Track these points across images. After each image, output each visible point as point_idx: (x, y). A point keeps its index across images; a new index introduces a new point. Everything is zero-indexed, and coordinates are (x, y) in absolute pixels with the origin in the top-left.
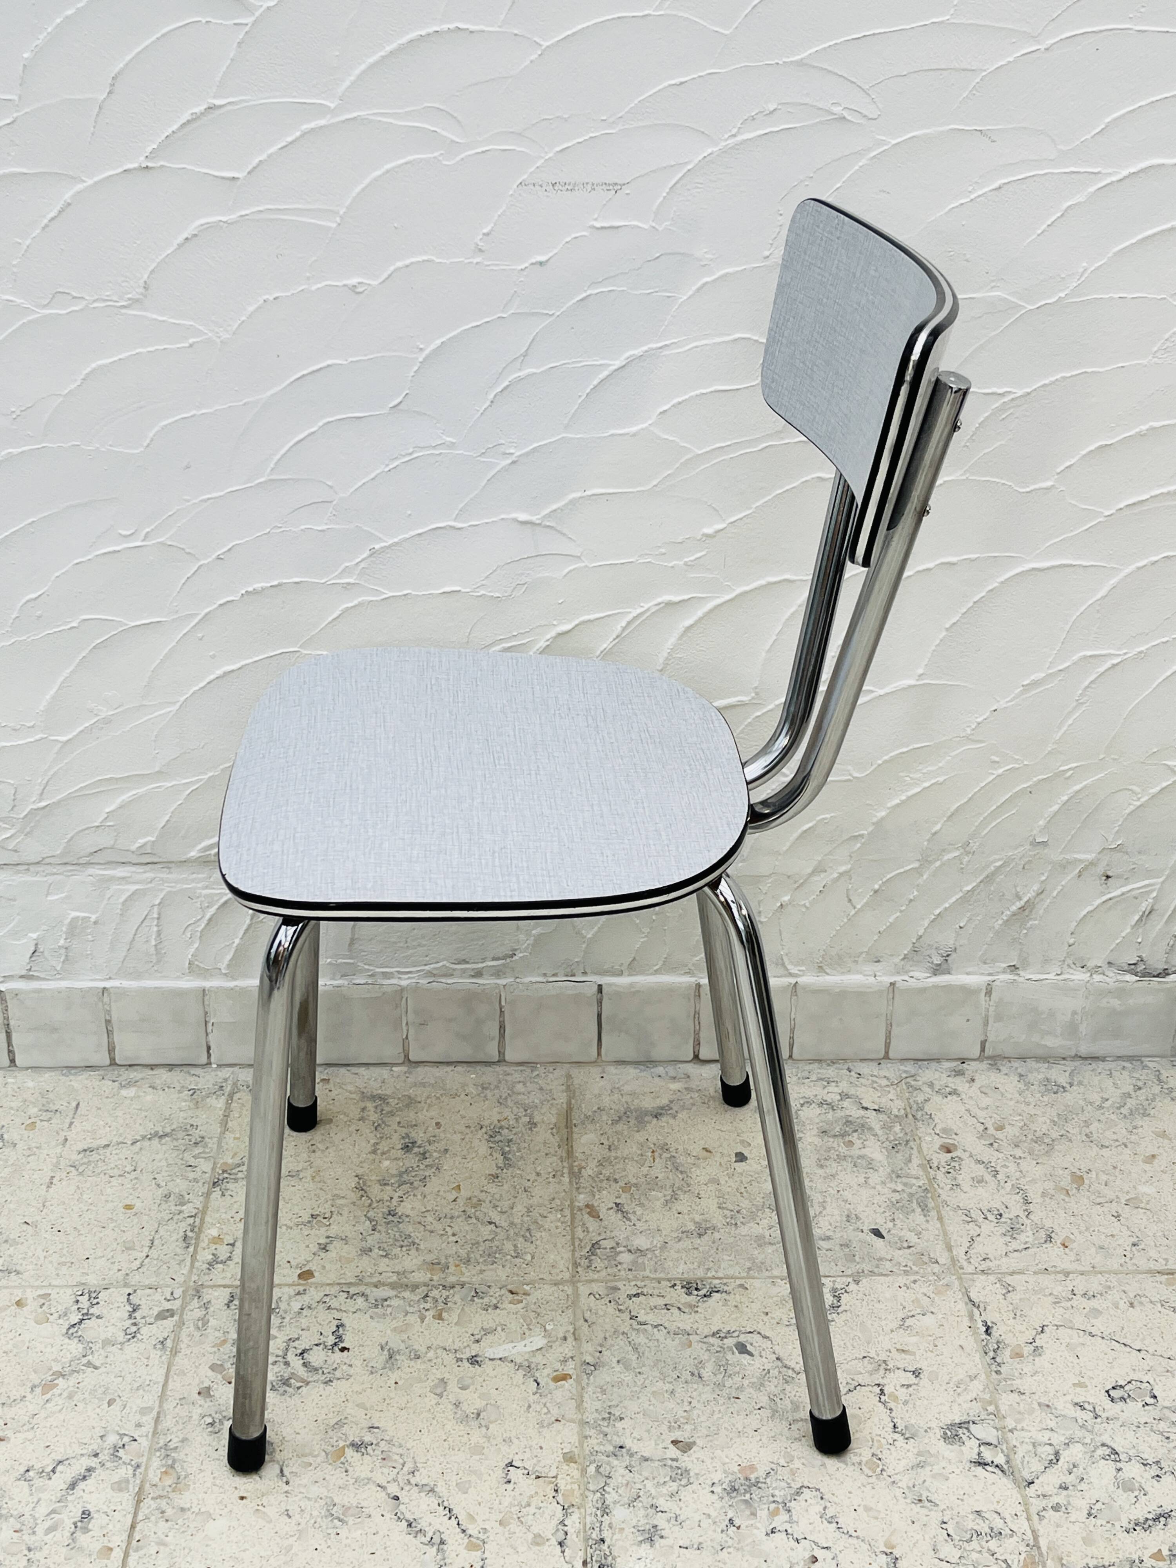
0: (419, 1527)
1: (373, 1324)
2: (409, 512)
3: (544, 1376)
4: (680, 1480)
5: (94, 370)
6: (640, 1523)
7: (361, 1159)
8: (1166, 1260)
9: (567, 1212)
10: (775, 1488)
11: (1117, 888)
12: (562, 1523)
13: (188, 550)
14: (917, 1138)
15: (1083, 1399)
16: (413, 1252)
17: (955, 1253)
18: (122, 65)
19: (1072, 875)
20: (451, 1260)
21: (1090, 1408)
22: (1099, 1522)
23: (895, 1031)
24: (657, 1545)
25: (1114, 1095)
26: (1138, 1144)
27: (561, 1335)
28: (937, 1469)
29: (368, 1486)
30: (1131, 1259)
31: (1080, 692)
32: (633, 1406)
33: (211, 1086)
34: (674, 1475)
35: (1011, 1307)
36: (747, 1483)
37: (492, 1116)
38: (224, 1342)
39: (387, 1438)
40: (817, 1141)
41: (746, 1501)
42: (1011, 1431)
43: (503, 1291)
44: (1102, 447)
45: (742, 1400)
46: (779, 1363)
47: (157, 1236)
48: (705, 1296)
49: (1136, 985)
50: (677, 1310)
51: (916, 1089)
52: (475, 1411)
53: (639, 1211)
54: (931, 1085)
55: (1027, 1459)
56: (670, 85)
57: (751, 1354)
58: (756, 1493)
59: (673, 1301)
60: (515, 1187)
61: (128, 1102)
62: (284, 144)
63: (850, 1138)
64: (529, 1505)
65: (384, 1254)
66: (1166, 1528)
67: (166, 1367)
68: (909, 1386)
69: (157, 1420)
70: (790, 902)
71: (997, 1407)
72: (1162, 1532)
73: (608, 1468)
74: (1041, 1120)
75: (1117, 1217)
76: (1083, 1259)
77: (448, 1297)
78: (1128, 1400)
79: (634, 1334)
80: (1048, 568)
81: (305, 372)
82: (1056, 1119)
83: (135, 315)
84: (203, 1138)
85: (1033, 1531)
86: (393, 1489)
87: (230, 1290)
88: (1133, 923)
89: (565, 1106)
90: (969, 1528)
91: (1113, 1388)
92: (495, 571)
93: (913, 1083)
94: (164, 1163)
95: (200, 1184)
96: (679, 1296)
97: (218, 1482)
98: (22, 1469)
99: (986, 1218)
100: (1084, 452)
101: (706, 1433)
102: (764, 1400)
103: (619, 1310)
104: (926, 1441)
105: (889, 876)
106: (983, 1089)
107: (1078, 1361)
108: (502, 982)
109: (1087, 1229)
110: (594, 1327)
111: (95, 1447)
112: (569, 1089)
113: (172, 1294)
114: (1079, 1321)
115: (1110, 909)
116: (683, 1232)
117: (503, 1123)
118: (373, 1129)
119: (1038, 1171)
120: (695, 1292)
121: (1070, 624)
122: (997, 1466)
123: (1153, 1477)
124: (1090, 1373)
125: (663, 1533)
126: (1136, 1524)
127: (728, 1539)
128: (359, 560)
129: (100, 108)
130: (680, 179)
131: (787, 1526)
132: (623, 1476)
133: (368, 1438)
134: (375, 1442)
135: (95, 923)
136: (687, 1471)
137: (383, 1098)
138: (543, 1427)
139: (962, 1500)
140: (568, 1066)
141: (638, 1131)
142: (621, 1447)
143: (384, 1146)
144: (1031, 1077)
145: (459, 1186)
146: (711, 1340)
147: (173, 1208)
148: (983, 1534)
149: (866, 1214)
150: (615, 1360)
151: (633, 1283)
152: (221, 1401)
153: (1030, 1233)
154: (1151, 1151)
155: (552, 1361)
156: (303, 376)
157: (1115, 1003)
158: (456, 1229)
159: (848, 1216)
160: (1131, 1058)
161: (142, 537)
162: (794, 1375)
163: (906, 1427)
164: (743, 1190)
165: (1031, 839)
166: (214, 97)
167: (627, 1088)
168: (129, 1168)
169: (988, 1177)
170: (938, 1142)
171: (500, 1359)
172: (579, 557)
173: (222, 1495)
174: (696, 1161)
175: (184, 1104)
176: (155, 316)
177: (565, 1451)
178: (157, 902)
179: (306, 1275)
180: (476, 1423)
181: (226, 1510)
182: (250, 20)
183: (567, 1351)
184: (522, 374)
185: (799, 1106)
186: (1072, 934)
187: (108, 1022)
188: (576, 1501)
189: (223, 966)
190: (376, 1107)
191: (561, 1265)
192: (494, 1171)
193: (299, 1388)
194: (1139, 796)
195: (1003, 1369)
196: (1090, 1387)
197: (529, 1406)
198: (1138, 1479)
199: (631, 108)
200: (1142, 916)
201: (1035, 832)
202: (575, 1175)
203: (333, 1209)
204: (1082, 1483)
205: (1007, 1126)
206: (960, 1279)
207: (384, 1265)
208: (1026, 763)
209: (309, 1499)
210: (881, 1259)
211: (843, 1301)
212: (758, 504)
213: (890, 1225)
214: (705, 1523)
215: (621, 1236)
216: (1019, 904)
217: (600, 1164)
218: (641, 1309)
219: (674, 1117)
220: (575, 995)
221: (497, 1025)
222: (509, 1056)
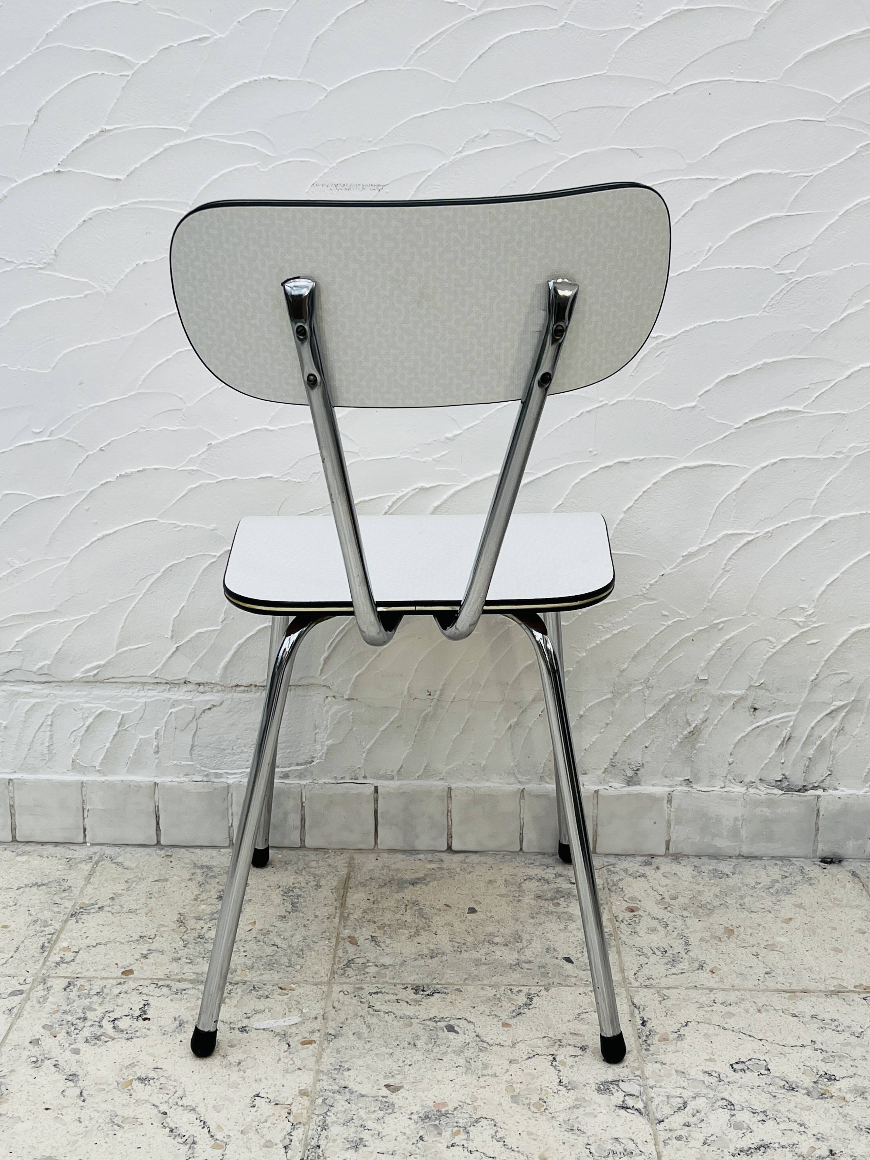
0: (178, 1132)
1: (172, 1004)
2: (236, 418)
3: (294, 1041)
4: (387, 1110)
5: (18, 312)
6: (350, 1137)
7: (184, 903)
8: (791, 984)
9: (334, 941)
10: (460, 1118)
11: (763, 719)
12: (290, 1134)
13: (80, 444)
14: (609, 903)
15: (712, 1069)
17: (626, 974)
18: (44, 103)
19: (728, 707)
20: (239, 967)
21: (717, 1075)
22: (711, 1148)
24: (360, 1151)
25: (765, 880)
26: (779, 911)
27: (313, 1016)
28: (588, 1110)
29: (145, 1105)
30: (763, 982)
31: (725, 562)
32: (360, 1062)
33: (83, 857)
34: (382, 1106)
35: (664, 1009)
36: (438, 1114)
37: (289, 880)
38: (57, 1011)
39: (167, 1075)
40: (533, 902)
41: (436, 1125)
42: (651, 1087)
43: (275, 987)
44: (729, 377)
45: (445, 1061)
46: (478, 1039)
47: (22, 945)
48: (428, 995)
49: (782, 797)
50: (405, 1004)
51: (614, 873)
52: (238, 1061)
53: (388, 941)
54: (626, 871)
55: (661, 1106)
56: (415, 117)
57: (457, 1032)
58: (444, 1121)
59: (404, 997)
60: (297, 924)
61: (19, 864)
62: (152, 156)
63: (558, 901)
64: (266, 1121)
65: (190, 961)
66: (765, 1155)
67: (9, 1025)
68: (575, 1056)
70: (517, 724)
71: (643, 1072)
72: (760, 1157)
73: (332, 1100)
74: (707, 894)
75: (757, 955)
76: (725, 981)
77: (232, 989)
78: (747, 1071)
79: (369, 1017)
80: (694, 467)
81: (164, 316)
82: (718, 894)
83: (49, 274)
84: (70, 887)
85: (658, 1153)
86: (164, 1108)
87: (69, 980)
88: (777, 747)
89: (345, 877)
90: (608, 1148)
91: (737, 1063)
92: (297, 463)
93: (612, 869)
94: (38, 901)
95: (62, 915)
96: (410, 995)
97: (31, 1098)
99: (654, 953)
100: (717, 381)
101: (413, 1080)
102: (461, 1061)
103: (361, 1002)
104: (584, 1092)
105: (590, 705)
106: (666, 874)
107: (711, 1045)
108: (303, 782)
109: (732, 962)
110: (340, 1012)
112: (351, 865)
113: (25, 980)
114: (716, 1019)
115: (758, 735)
116: (419, 955)
117: (296, 885)
118: (198, 885)
119: (699, 926)
120: (422, 993)
121: (715, 509)
122: (636, 1109)
123: (759, 1121)
124: (720, 1053)
125: (367, 1143)
126: (741, 1151)
127: (417, 1149)
128: (200, 452)
129: (29, 131)
130: (423, 182)
131: (464, 1143)
132: (343, 1106)
133: (152, 1075)
134: (156, 1077)
135: (5, 727)
136: (393, 1105)
137: (209, 868)
138: (288, 1072)
139: (605, 1130)
140: (352, 851)
141: (397, 893)
142: (345, 1088)
143: (204, 896)
144: (703, 868)
145: (255, 922)
146: (428, 1023)
147: (38, 929)
148: (618, 1153)
149: (561, 948)
150: (351, 1033)
151: (376, 985)
152: (45, 1048)
153: (687, 963)
154: (790, 915)
155: (304, 1032)
156: (163, 318)
157: (767, 811)
158: (247, 948)
159: (548, 949)
160: (782, 858)
161: (48, 434)
162: (488, 1047)
163: (569, 1082)
164: (470, 931)
165: (695, 677)
166: (106, 124)
167: (394, 867)
168: (11, 903)
169: (659, 928)
170: (625, 905)
171: (264, 1029)
172: (357, 453)
173: (33, 1107)
174: (438, 912)
175: (61, 867)
176: (62, 275)
177: (301, 1088)
178: (51, 712)
179: (128, 973)
180: (237, 1068)
181: (33, 1116)
183: (315, 1026)
185: (522, 880)
186: (731, 754)
187: (12, 806)
188: (304, 1120)
189: (97, 764)
190: (203, 873)
191: (322, 973)
192: (283, 913)
193: (106, 1042)
194: (774, 645)
195: (651, 1048)
196: (718, 1062)
197: (280, 1059)
198: (748, 1122)
199: (389, 133)
200: (783, 741)
201: (698, 672)
202: (344, 918)
203: (157, 933)
204: (702, 1123)
205: (680, 897)
206: (627, 990)
207: (187, 968)
208: (688, 617)
209: (98, 1112)
210: (568, 976)
211: (534, 1001)
212: (484, 416)
213: (580, 955)
214: (401, 1138)
215: (371, 956)
216: (689, 729)
217: (365, 911)
218: (378, 1002)
219: (426, 885)
220: (358, 795)
221: (299, 817)
222: (308, 843)
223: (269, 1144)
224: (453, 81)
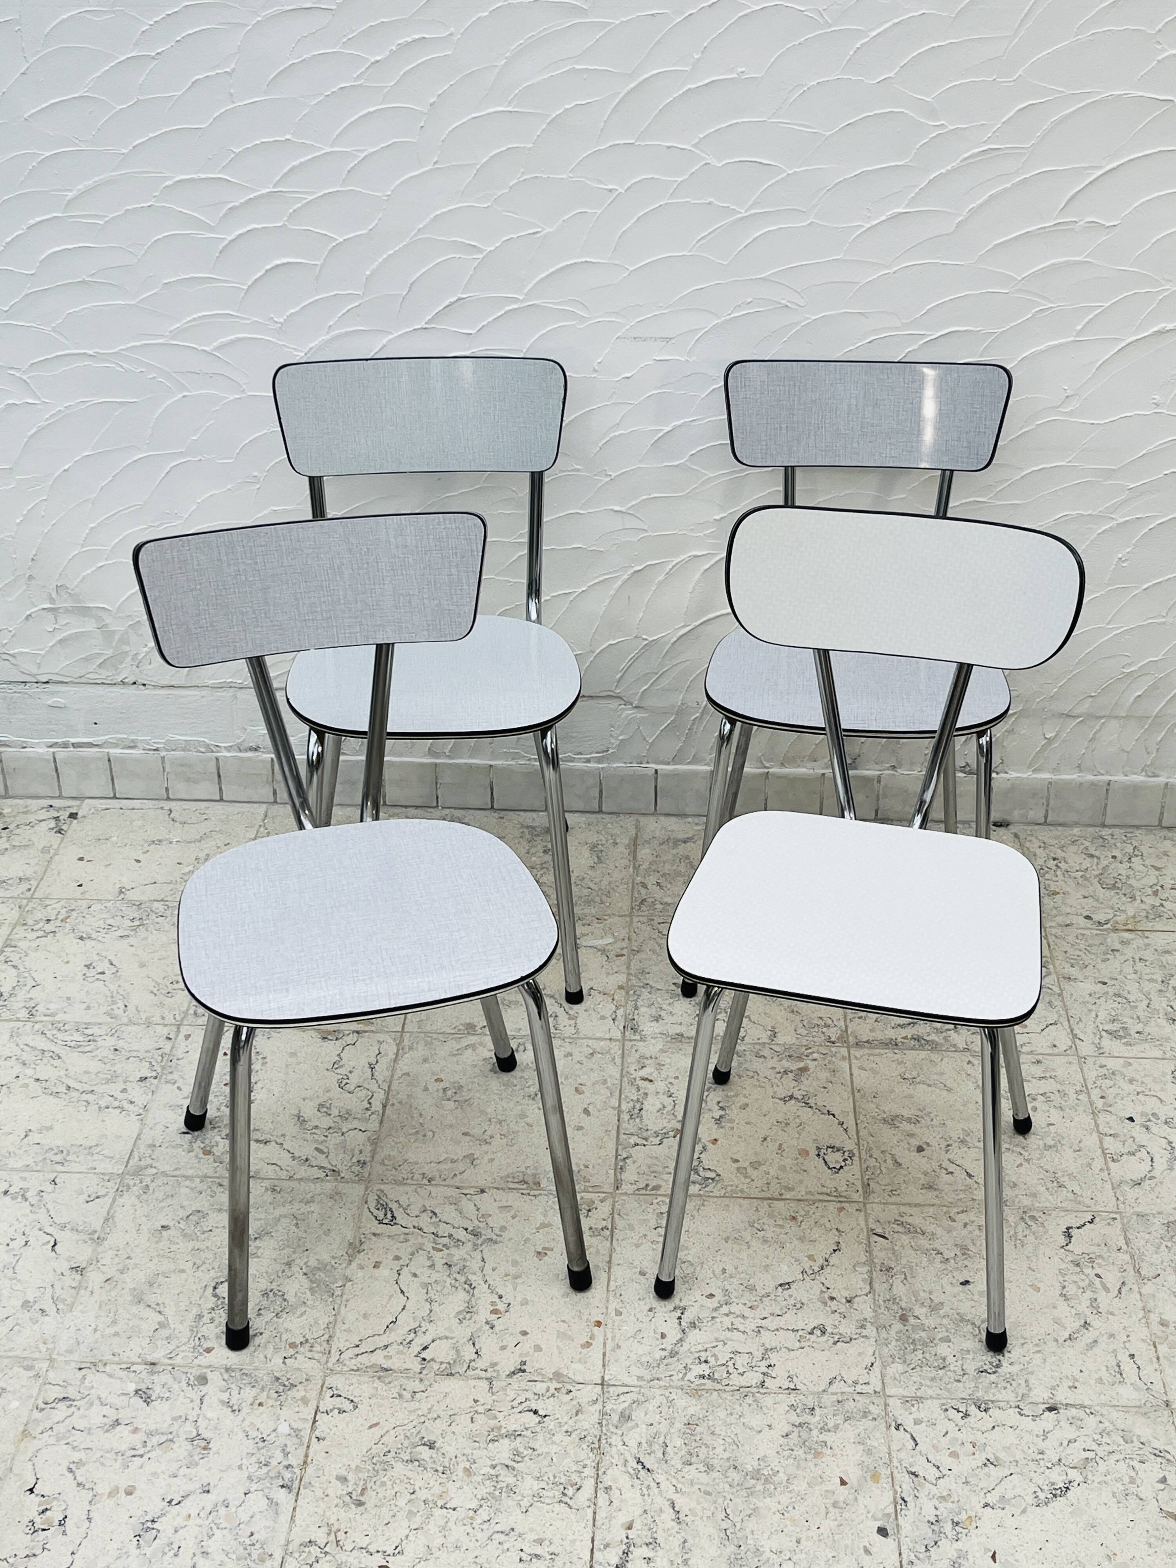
3: (612, 955)
4: (675, 999)
6: (653, 1014)
9: (630, 885)
12: (615, 1012)
18: (415, 278)
23: (825, 802)
24: (660, 1022)
27: (621, 938)
32: (655, 968)
34: (672, 996)
37: (593, 838)
53: (669, 886)
56: (695, 290)
60: (603, 872)
62: (495, 317)
64: (599, 1005)
73: (640, 992)
85: (846, 1027)
88: (961, 743)
89: (634, 835)
92: (601, 537)
103: (653, 929)
108: (602, 765)
110: (639, 936)
112: (638, 828)
117: (599, 842)
118: (528, 842)
125: (664, 1018)
129: (402, 299)
130: (701, 336)
132: (647, 996)
137: (533, 828)
138: (609, 975)
140: (637, 815)
141: (674, 849)
142: (647, 985)
143: (533, 850)
150: (648, 950)
151: (663, 918)
155: (617, 948)
160: (963, 823)
166: (460, 294)
167: (669, 828)
171: (590, 947)
172: (646, 530)
177: (619, 984)
182: (481, 256)
183: (624, 945)
184: (616, 434)
188: (623, 1003)
189: (447, 751)
190: (529, 832)
191: (625, 908)
192: (593, 864)
197: (603, 967)
199: (677, 300)
202: (636, 868)
214: (685, 1015)
215: (658, 897)
217: (651, 863)
219: (694, 843)
220: (642, 775)
221: (597, 790)
222: (604, 809)
223: (603, 1018)
224: (725, 263)
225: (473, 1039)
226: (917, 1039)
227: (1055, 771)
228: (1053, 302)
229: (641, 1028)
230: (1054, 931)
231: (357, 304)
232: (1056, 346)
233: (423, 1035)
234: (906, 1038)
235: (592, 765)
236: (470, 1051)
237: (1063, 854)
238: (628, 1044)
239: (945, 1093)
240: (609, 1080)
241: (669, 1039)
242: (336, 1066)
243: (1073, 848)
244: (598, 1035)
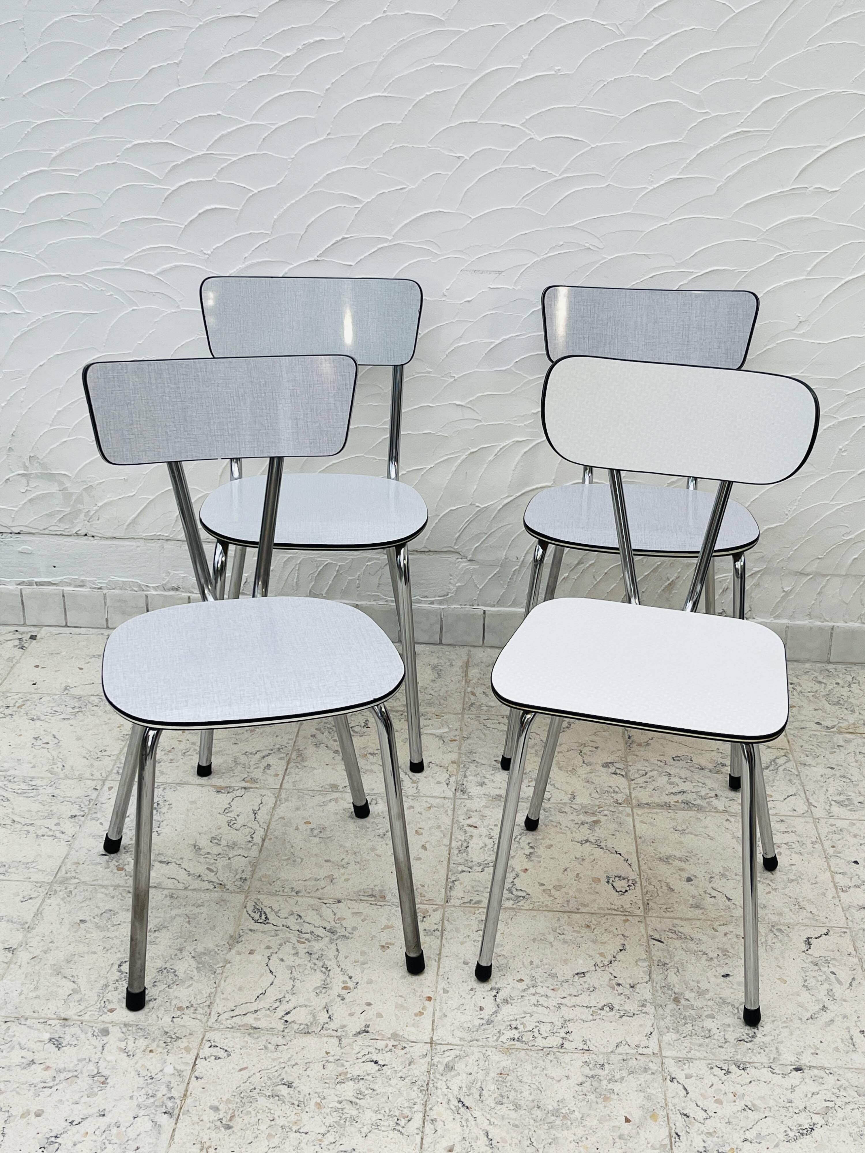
3: (447, 740)
9: (463, 693)
15: (663, 759)
16: (398, 701)
18: (311, 221)
21: (665, 762)
27: (455, 728)
28: (597, 774)
32: (481, 750)
37: (435, 661)
42: (630, 766)
55: (634, 774)
56: (522, 234)
60: (442, 684)
62: (370, 253)
64: (436, 773)
68: (592, 751)
69: (295, 742)
71: (626, 759)
72: (681, 796)
73: (468, 766)
78: (680, 761)
79: (484, 730)
85: (630, 793)
89: (466, 660)
90: (605, 790)
91: (676, 757)
92: (446, 425)
98: (244, 752)
103: (480, 723)
104: (595, 766)
107: (664, 749)
108: (442, 607)
110: (469, 727)
111: (271, 748)
112: (469, 655)
114: (668, 737)
117: (439, 664)
122: (621, 775)
123: (683, 782)
124: (668, 753)
126: (671, 794)
129: (302, 237)
130: (524, 270)
132: (474, 768)
138: (445, 753)
139: (605, 783)
140: (469, 647)
142: (474, 760)
148: (610, 792)
150: (475, 737)
151: (487, 716)
155: (451, 736)
163: (588, 763)
166: (345, 234)
167: (494, 656)
171: (430, 734)
172: (480, 421)
173: (320, 763)
177: (452, 760)
178: (298, 562)
181: (321, 767)
182: (360, 206)
183: (457, 733)
184: (459, 344)
188: (455, 773)
189: (324, 593)
191: (458, 709)
192: (434, 679)
195: (632, 749)
196: (666, 756)
197: (440, 748)
198: (677, 782)
199: (506, 243)
202: (468, 682)
204: (654, 781)
214: (503, 782)
215: (484, 702)
216: (669, 582)
217: (478, 679)
218: (488, 723)
220: (474, 615)
221: (439, 627)
222: (443, 642)
223: (439, 783)
224: (544, 215)
225: (335, 795)
226: (687, 803)
227: (791, 617)
228: (789, 249)
229: (469, 790)
230: (792, 732)
231: (266, 241)
232: (791, 283)
233: (296, 791)
234: (677, 802)
235: (435, 606)
236: (333, 803)
237: (798, 681)
238: (458, 802)
239: (708, 841)
240: (442, 826)
241: (491, 798)
242: (226, 811)
243: (805, 677)
244: (434, 795)
